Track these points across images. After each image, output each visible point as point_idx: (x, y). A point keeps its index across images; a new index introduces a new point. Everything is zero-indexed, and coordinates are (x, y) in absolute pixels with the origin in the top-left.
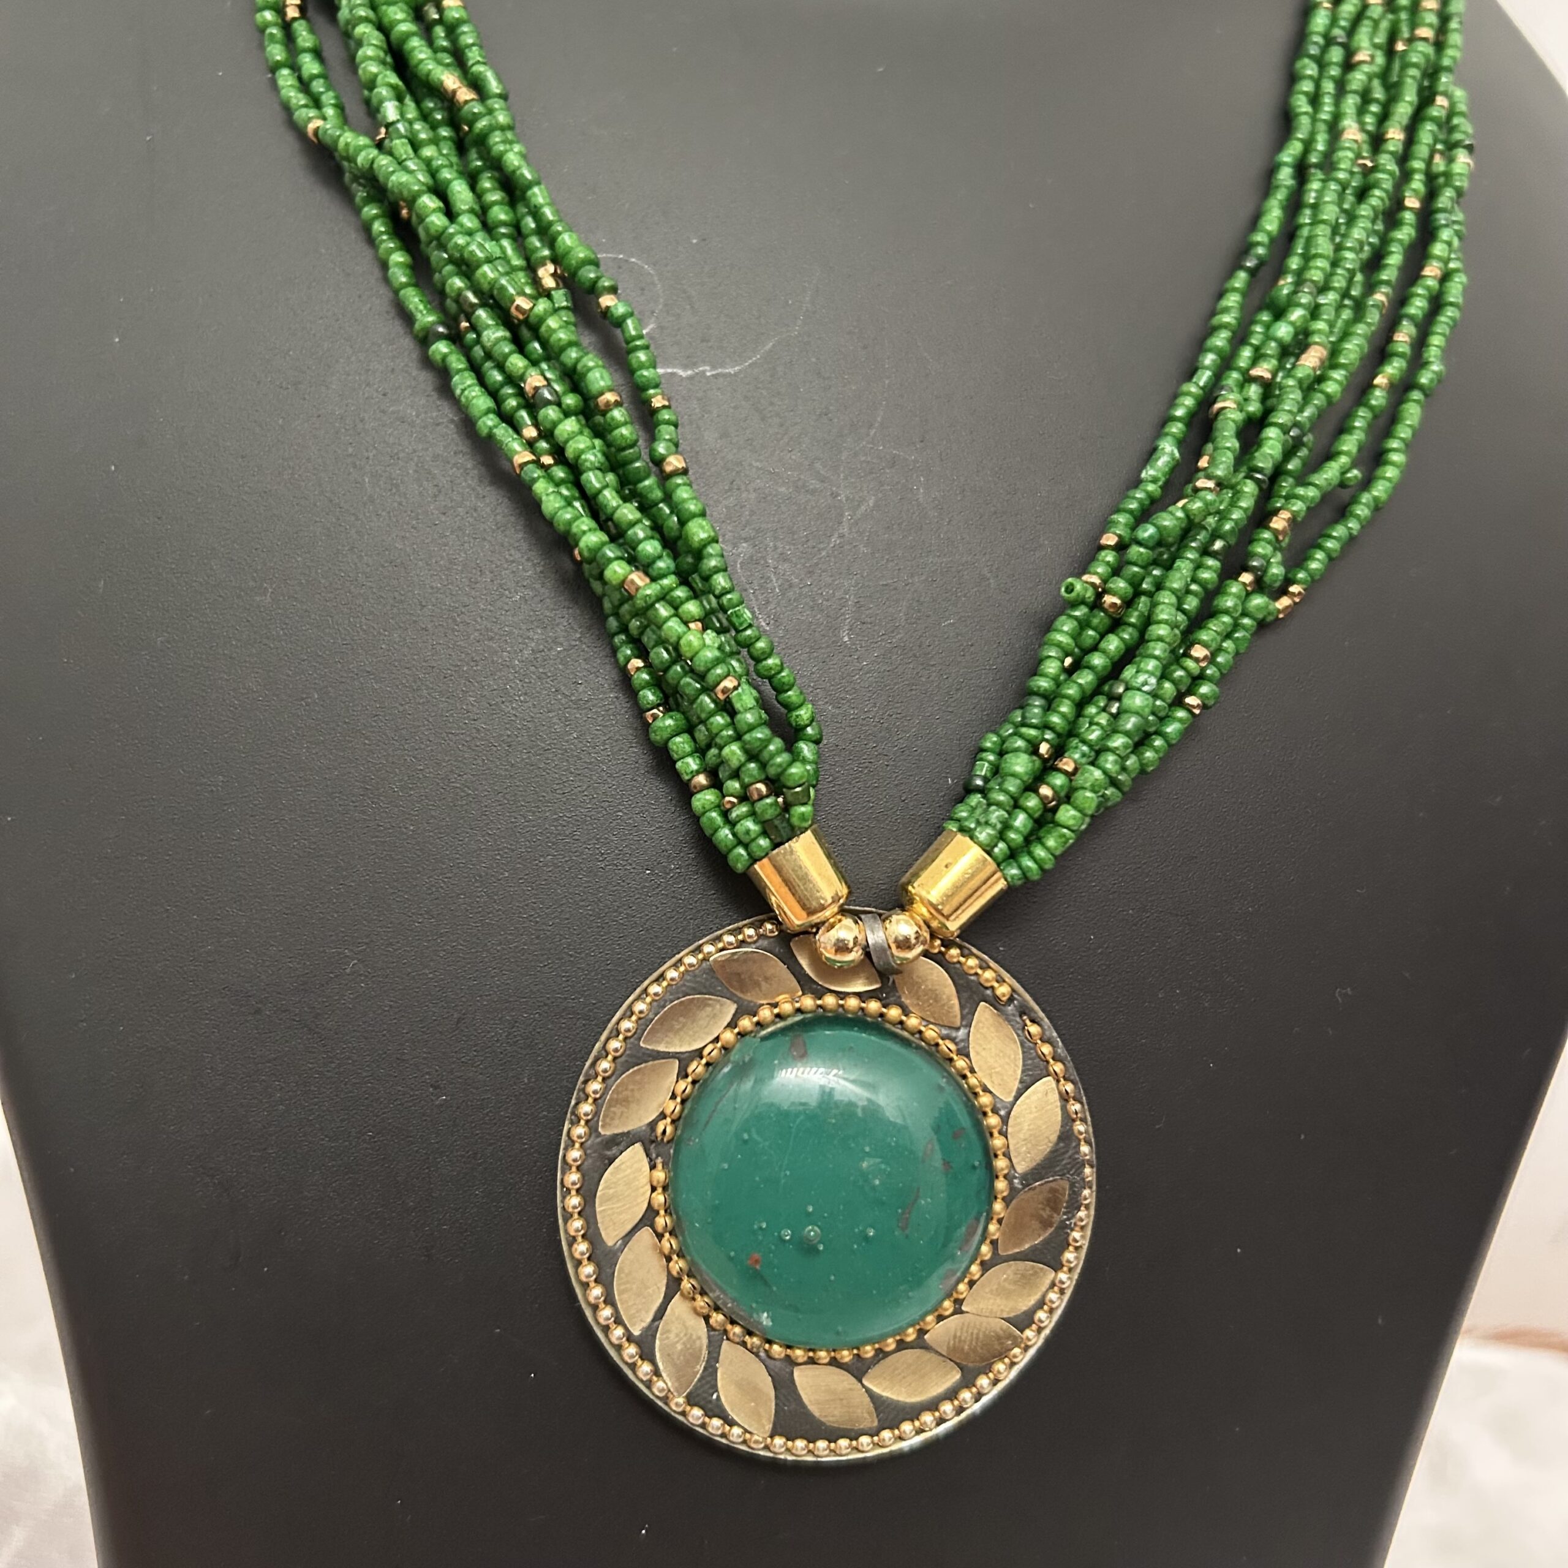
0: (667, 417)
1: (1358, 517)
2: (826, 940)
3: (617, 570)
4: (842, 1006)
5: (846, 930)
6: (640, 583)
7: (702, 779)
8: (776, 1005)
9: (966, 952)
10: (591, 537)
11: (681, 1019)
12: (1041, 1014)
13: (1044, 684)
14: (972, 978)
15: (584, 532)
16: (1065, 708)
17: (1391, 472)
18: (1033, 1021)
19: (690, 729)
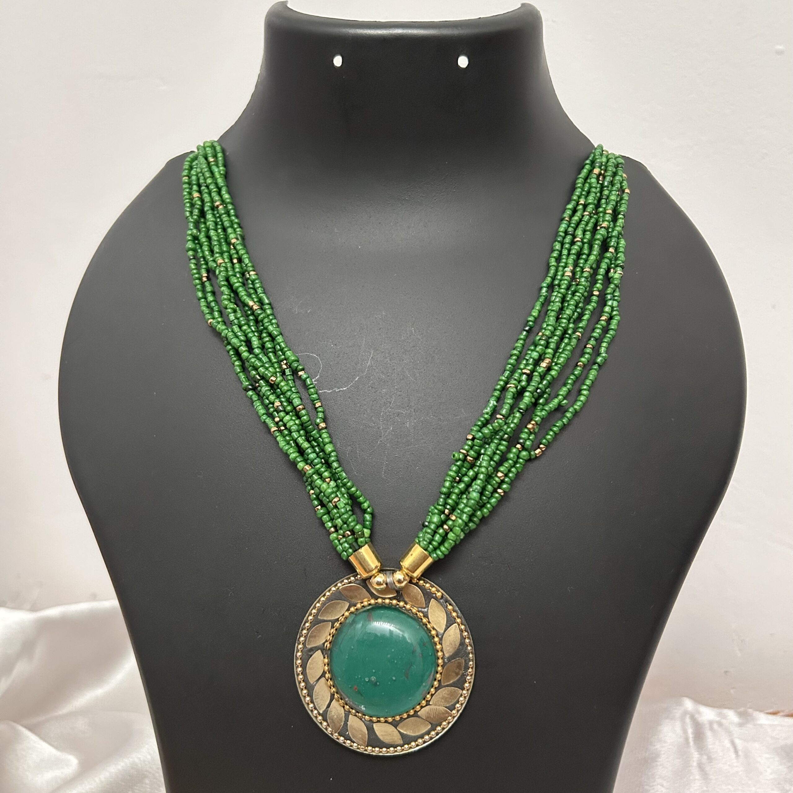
0: (320, 410)
1: (567, 417)
2: (374, 580)
3: (301, 465)
4: (384, 602)
5: (380, 578)
6: (308, 469)
7: (332, 529)
8: (362, 603)
9: (426, 582)
10: (293, 455)
11: (332, 609)
12: (453, 602)
13: (444, 490)
14: (428, 590)
15: (291, 453)
16: (454, 497)
17: (582, 398)
18: (450, 604)
19: (328, 513)
